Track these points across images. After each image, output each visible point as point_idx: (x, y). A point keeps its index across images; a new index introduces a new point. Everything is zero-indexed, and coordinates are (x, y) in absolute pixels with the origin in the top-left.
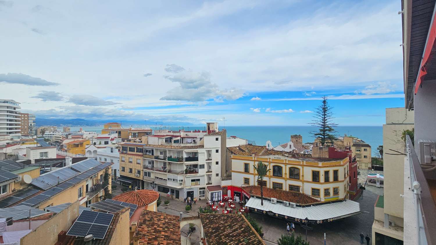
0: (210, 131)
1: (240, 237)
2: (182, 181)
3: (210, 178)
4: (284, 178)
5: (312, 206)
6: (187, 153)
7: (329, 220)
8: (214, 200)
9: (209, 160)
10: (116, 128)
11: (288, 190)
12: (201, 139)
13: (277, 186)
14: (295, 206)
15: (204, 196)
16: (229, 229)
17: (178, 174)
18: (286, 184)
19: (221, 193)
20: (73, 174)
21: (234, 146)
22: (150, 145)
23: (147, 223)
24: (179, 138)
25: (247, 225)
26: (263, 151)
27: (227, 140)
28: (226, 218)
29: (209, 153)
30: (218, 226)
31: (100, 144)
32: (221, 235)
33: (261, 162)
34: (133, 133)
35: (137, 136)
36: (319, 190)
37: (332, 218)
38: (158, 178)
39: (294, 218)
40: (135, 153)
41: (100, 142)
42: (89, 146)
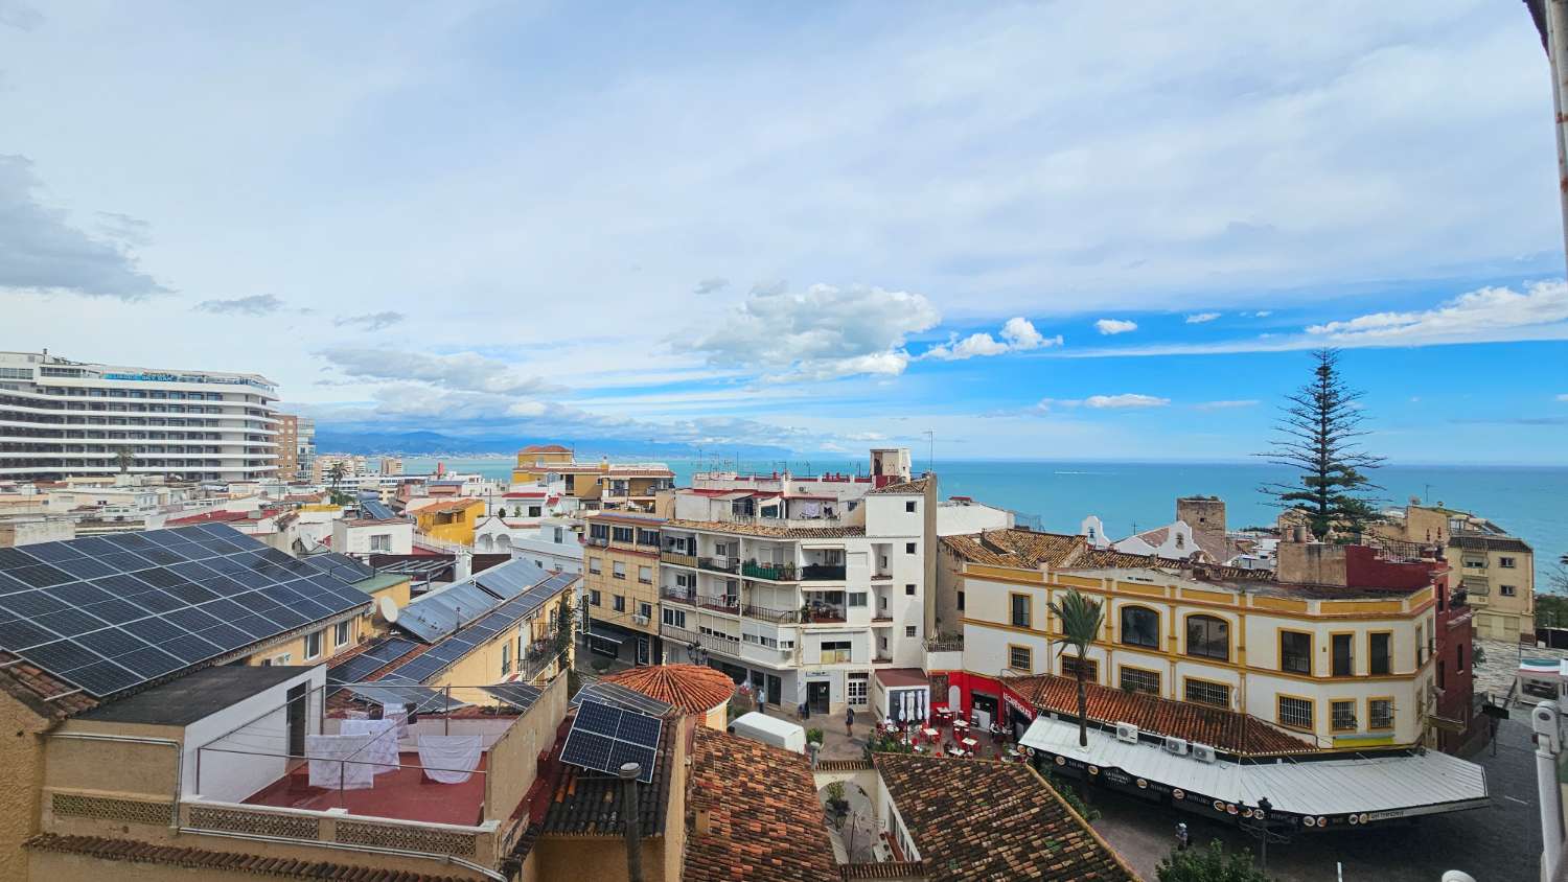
0: (883, 480)
1: (1031, 833)
2: (791, 644)
3: (883, 642)
4: (1165, 655)
5: (1279, 760)
6: (808, 552)
7: (1354, 819)
8: (902, 717)
9: (880, 576)
10: (560, 465)
11: (1180, 696)
12: (852, 505)
13: (1139, 684)
14: (1211, 757)
15: (865, 703)
16: (987, 807)
17: (777, 620)
18: (1175, 676)
19: (927, 693)
20: (484, 603)
21: (963, 533)
22: (681, 521)
23: (718, 764)
24: (776, 501)
25: (1049, 799)
26: (1075, 554)
27: (941, 512)
28: (968, 771)
29: (882, 554)
30: (944, 796)
31: (517, 514)
32: (959, 822)
33: (1077, 590)
34: (615, 481)
35: (626, 492)
36: (1307, 705)
37: (1368, 813)
38: (709, 631)
39: (1212, 800)
40: (634, 546)
41: (518, 509)
42: (483, 520)
